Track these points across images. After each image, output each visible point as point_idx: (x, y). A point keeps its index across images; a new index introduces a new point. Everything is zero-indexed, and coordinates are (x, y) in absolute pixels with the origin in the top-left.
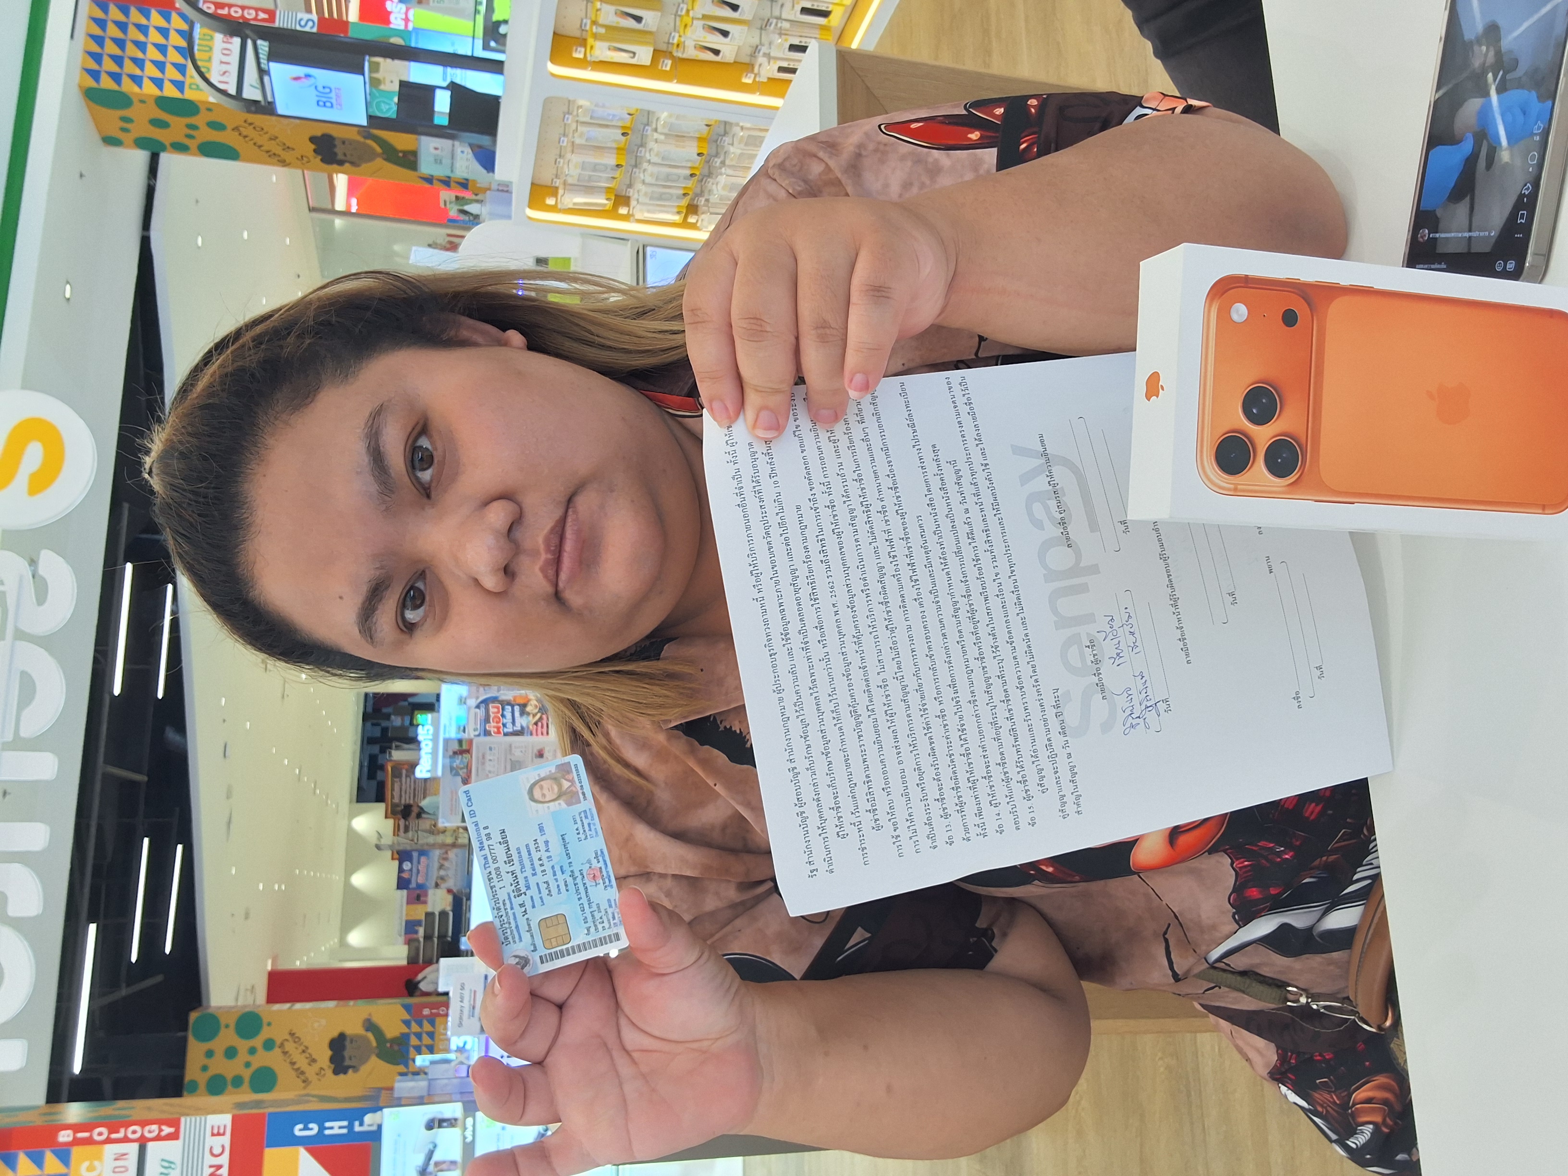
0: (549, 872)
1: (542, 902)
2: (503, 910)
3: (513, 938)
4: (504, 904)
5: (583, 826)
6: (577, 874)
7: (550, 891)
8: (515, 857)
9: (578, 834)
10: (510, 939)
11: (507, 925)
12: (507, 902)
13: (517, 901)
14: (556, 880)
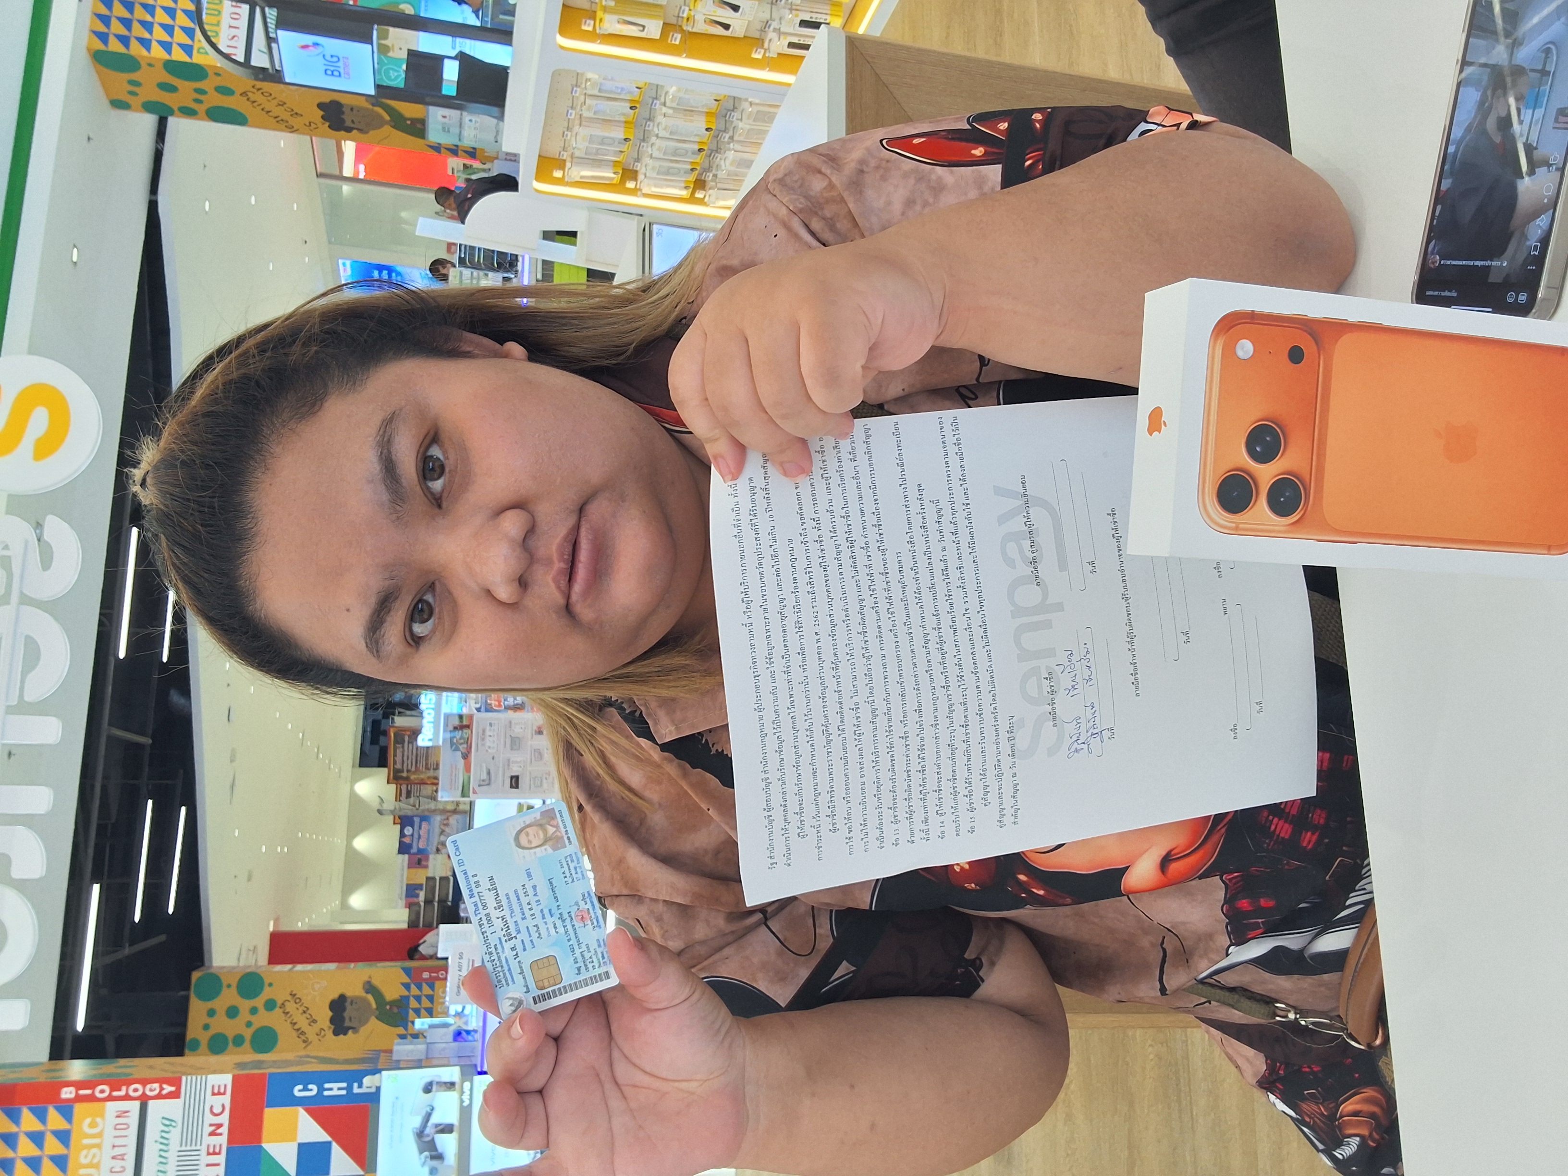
0: (538, 915)
1: (533, 944)
2: (495, 954)
3: (506, 981)
4: (496, 949)
5: (569, 869)
6: (566, 916)
7: (540, 934)
8: (504, 902)
9: (565, 877)
10: (504, 982)
11: (499, 969)
12: (499, 946)
13: (508, 946)
14: (546, 923)
